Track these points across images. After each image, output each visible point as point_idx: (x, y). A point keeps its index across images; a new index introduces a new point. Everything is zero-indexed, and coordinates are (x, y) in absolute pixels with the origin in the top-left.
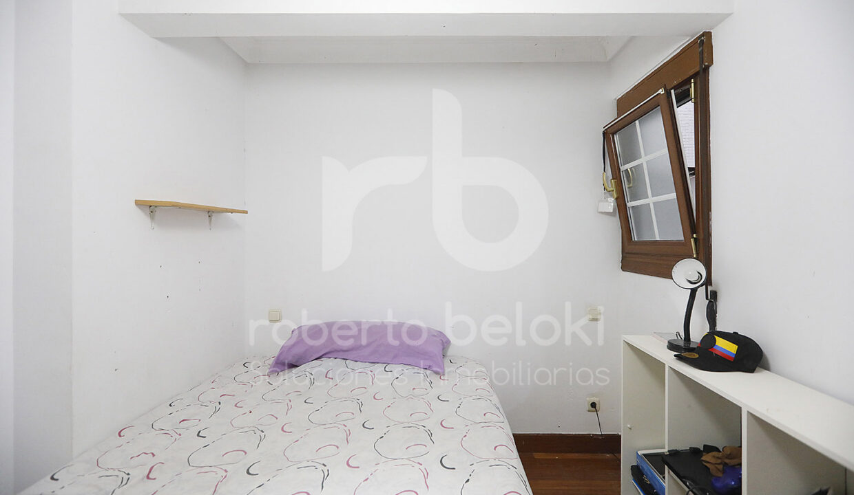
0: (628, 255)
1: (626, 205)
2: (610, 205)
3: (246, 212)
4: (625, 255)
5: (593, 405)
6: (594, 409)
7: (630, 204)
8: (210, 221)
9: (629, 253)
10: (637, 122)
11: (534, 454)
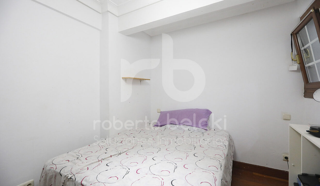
0: (306, 90)
1: (304, 66)
2: (296, 67)
3: (150, 80)
4: (305, 90)
5: (286, 158)
6: (286, 160)
7: (307, 65)
8: (141, 83)
9: (307, 89)
10: (306, 27)
11: (253, 173)
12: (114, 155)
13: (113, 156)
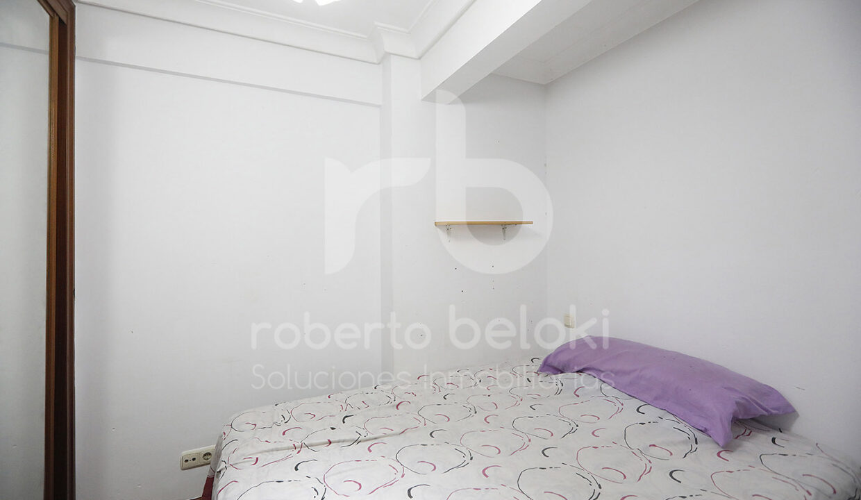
8: (504, 232)
12: (339, 442)
13: (334, 442)
